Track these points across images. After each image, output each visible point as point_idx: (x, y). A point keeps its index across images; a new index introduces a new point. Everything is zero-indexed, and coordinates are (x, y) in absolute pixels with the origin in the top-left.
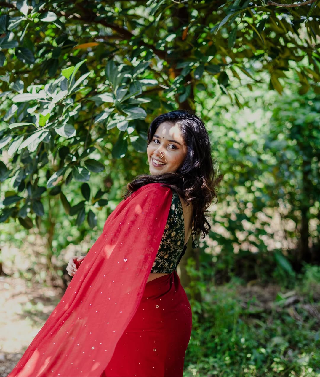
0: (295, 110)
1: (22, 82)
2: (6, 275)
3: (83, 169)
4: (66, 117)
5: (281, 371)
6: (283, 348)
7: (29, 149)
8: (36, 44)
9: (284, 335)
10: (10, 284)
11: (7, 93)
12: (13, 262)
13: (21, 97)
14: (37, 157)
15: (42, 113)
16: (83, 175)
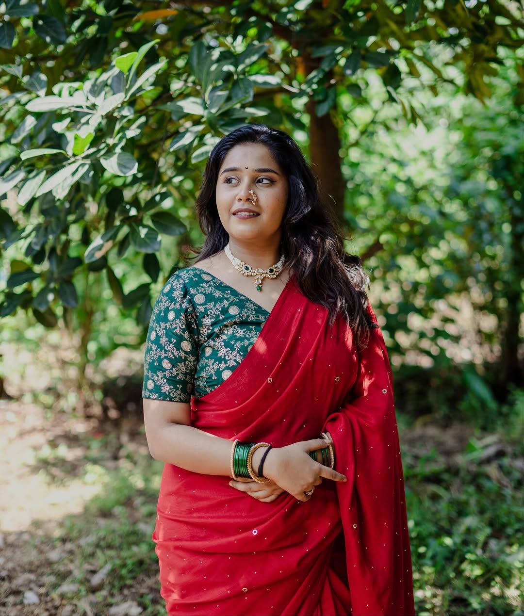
0: (501, 130)
1: (43, 77)
2: (9, 398)
3: (149, 230)
4: (120, 140)
5: (477, 577)
6: (481, 537)
7: (54, 194)
8: (68, 10)
9: (482, 512)
10: (17, 413)
11: (18, 95)
12: (23, 377)
13: (42, 103)
14: (67, 205)
15: (78, 133)
16: (148, 241)
